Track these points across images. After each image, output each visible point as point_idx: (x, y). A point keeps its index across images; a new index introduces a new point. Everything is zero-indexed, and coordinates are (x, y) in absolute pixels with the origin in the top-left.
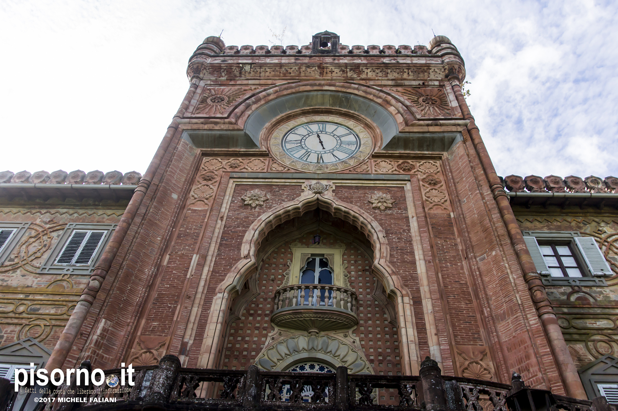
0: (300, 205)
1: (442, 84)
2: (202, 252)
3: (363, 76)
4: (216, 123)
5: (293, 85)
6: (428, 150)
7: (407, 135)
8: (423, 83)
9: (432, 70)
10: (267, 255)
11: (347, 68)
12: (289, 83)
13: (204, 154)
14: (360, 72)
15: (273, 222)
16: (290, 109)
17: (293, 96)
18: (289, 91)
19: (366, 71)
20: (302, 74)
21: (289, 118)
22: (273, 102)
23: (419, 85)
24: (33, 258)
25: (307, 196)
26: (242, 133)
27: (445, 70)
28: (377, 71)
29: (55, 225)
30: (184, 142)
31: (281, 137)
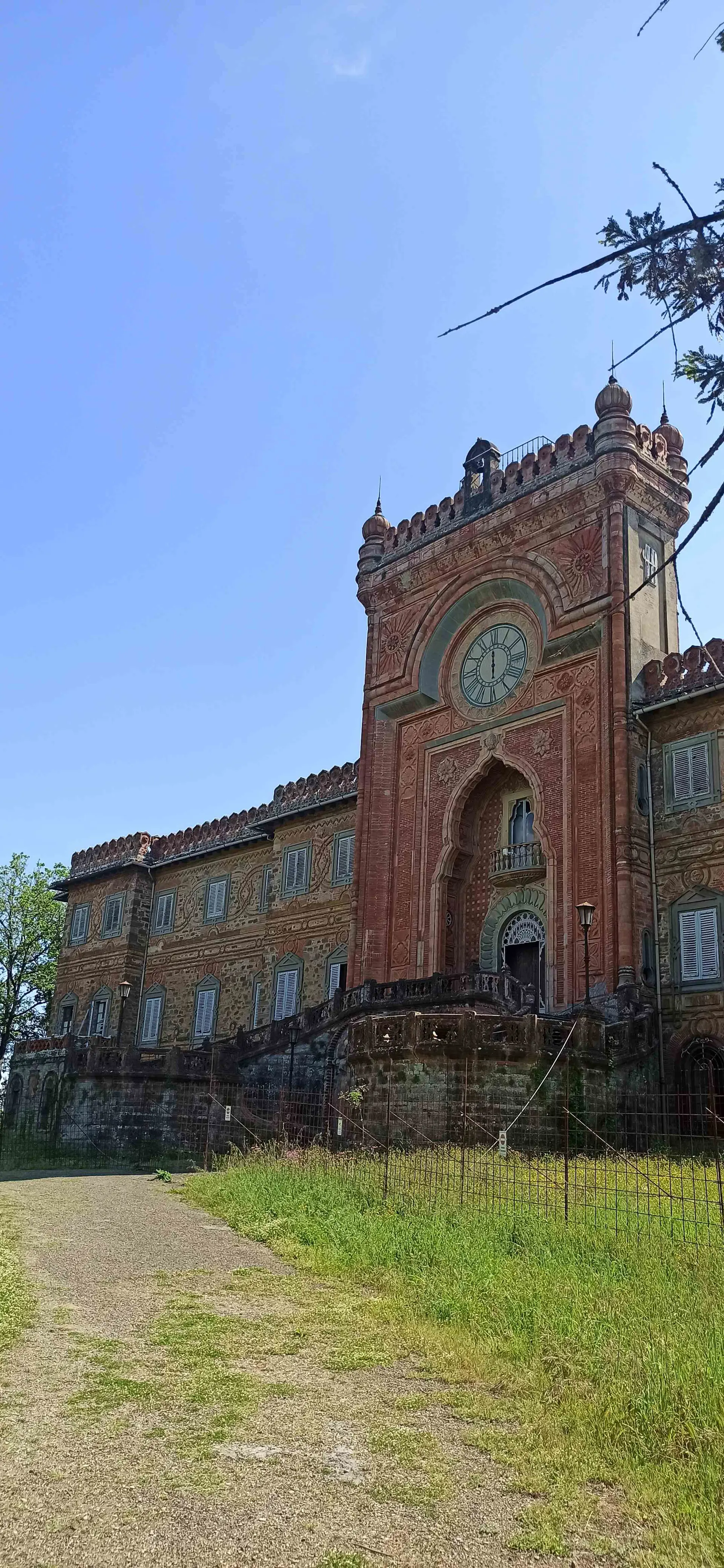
0: (478, 771)
1: (599, 516)
2: (417, 847)
3: (518, 537)
4: (395, 689)
5: (453, 587)
7: (556, 641)
8: (580, 523)
9: (586, 494)
10: (483, 812)
11: (497, 534)
12: (450, 585)
13: (401, 725)
14: (513, 533)
15: (463, 795)
16: (461, 621)
17: (456, 604)
19: (517, 528)
20: (459, 563)
21: (463, 634)
22: (440, 626)
23: (576, 527)
24: (324, 874)
25: (484, 756)
26: (418, 693)
27: (600, 487)
29: (327, 838)
30: (379, 724)
31: (459, 671)
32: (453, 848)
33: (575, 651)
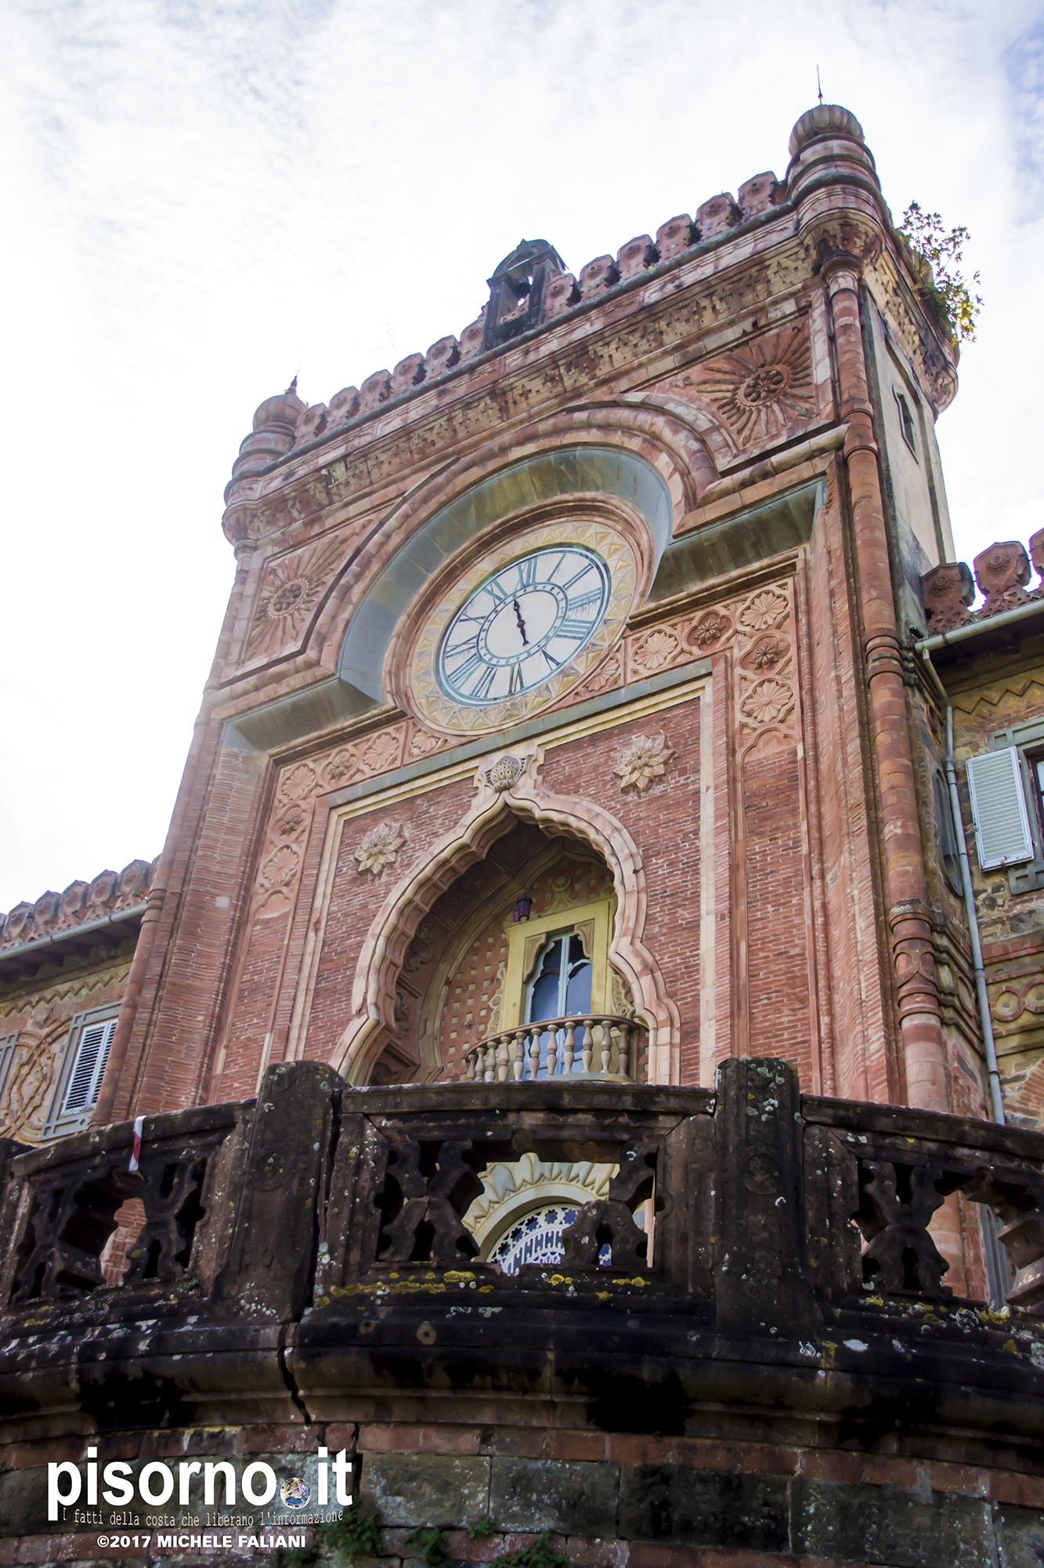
0: (466, 839)
1: (803, 304)
2: (281, 1023)
3: (603, 371)
4: (279, 678)
5: (440, 479)
6: (759, 557)
7: (694, 537)
8: (755, 324)
9: (774, 268)
11: (557, 367)
12: (433, 476)
13: (280, 762)
14: (593, 363)
15: (417, 899)
16: (449, 548)
17: (445, 511)
18: (432, 504)
19: (605, 351)
20: (461, 433)
21: (451, 575)
22: (402, 554)
23: (745, 333)
24: (30, 1109)
25: (484, 804)
26: (333, 682)
27: (807, 249)
28: (634, 339)
29: (53, 1027)
30: (228, 755)
31: (435, 645)
32: (378, 1022)
33: (739, 559)
